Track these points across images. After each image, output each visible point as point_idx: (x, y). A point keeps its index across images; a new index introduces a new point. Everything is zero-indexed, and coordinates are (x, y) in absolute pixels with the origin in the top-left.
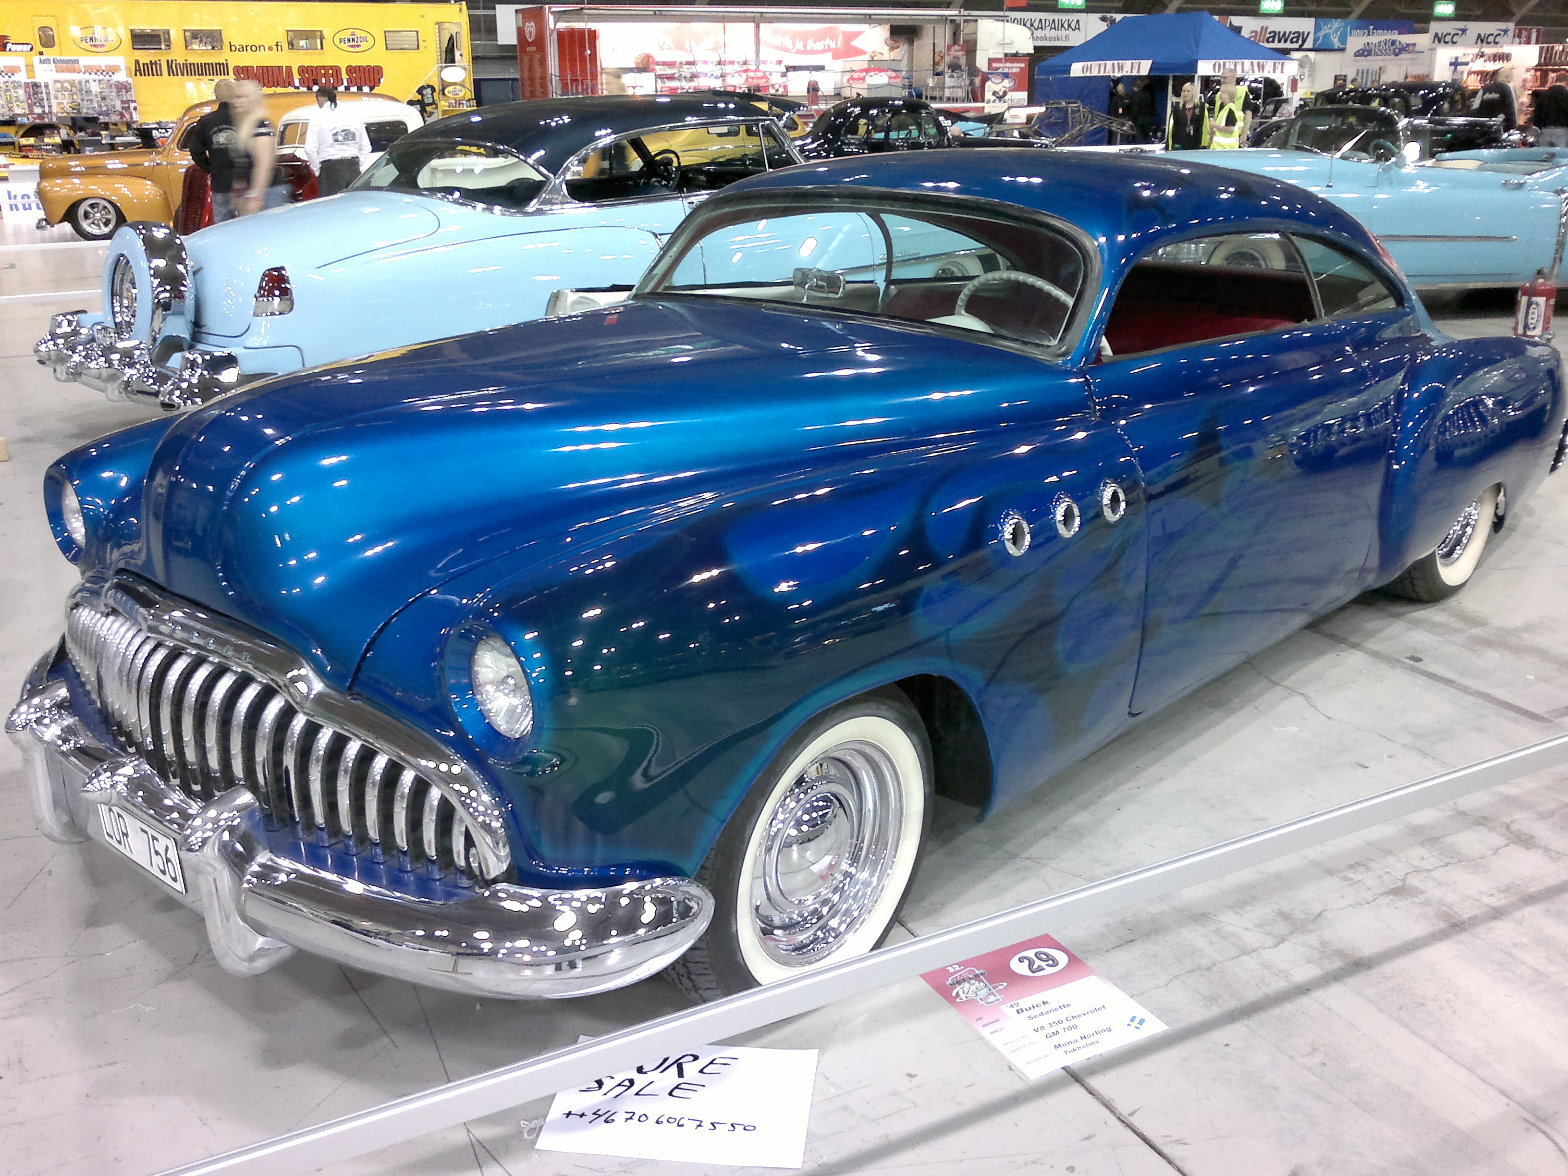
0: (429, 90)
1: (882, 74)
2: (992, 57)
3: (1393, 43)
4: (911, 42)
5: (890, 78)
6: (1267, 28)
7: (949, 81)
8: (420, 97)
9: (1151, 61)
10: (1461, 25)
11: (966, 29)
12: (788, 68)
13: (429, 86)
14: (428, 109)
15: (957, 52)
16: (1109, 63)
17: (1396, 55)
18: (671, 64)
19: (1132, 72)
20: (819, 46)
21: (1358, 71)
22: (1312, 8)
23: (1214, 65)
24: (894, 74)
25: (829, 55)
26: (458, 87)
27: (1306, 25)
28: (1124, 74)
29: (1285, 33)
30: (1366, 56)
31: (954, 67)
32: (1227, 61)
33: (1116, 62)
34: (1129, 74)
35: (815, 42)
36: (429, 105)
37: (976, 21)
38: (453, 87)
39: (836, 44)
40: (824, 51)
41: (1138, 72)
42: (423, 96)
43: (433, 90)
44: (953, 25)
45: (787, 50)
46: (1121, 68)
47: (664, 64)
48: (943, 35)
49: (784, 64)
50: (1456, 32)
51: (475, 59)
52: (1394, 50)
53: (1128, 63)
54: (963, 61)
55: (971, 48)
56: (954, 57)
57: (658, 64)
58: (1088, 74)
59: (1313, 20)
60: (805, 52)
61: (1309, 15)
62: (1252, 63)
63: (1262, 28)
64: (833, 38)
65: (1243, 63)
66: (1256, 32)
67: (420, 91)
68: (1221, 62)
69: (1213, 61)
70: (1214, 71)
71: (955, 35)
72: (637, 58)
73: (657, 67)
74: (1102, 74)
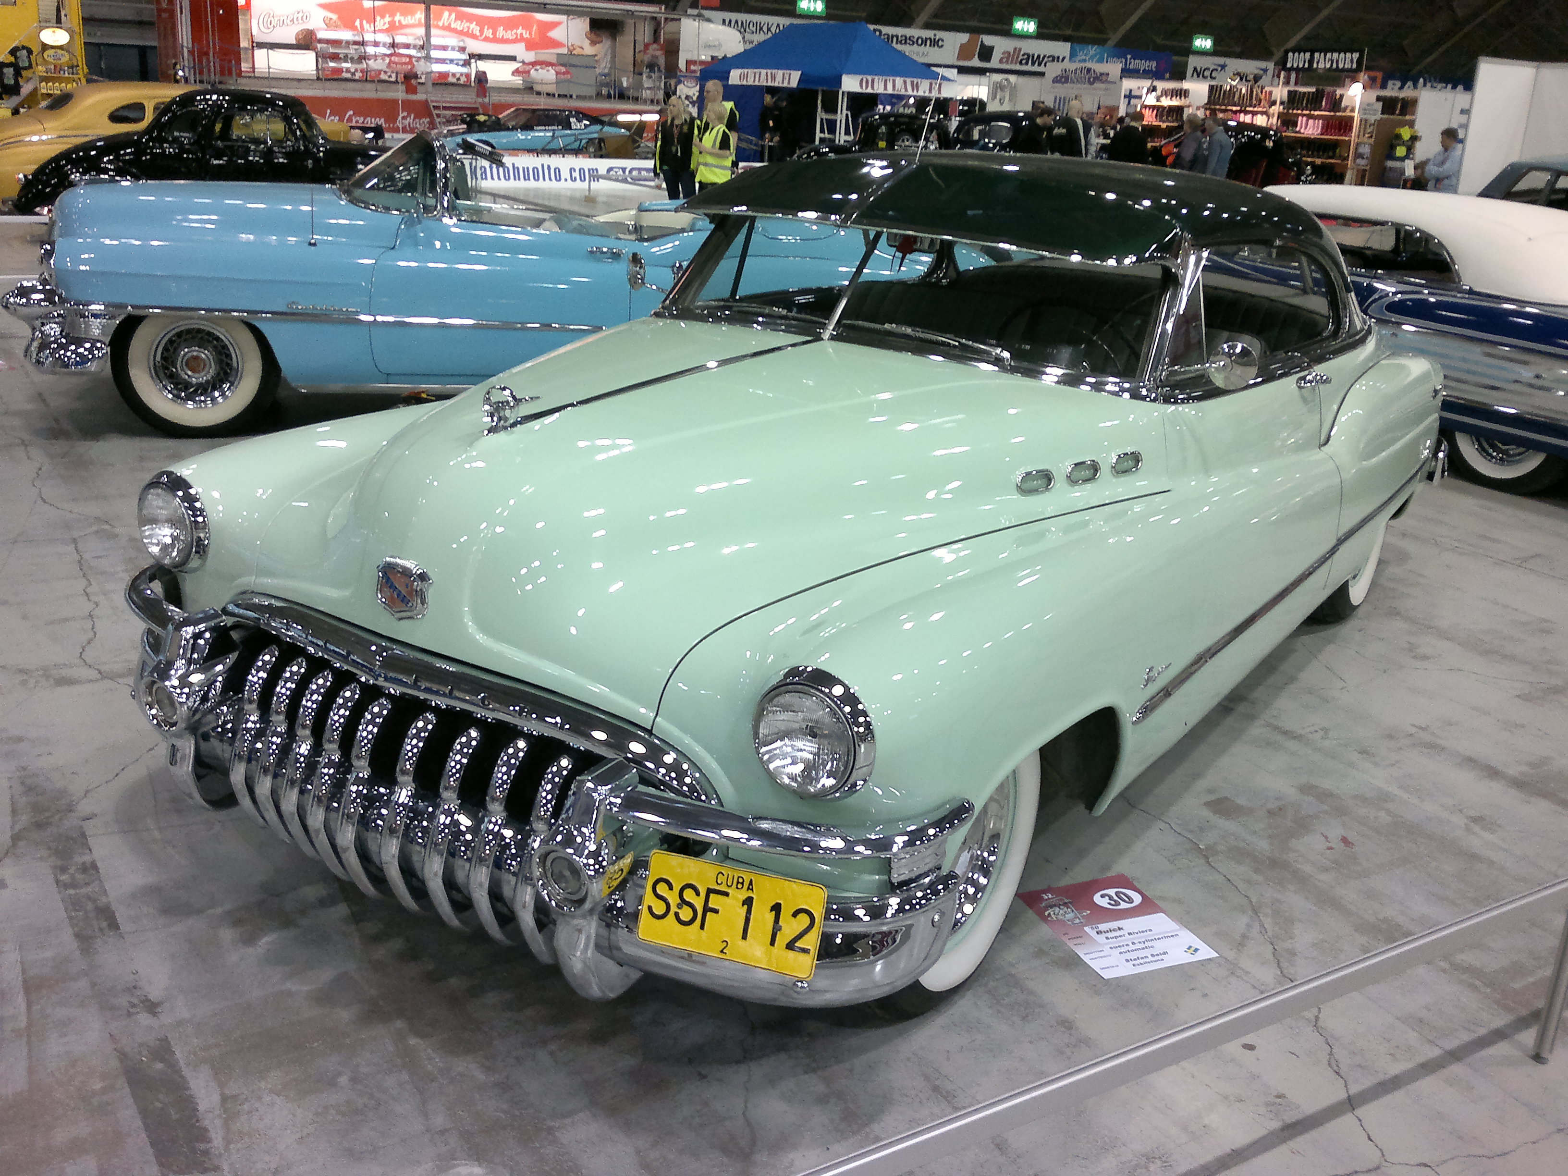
0: (25, 52)
1: (550, 68)
2: (690, 58)
3: (1089, 70)
4: (614, 37)
5: (557, 73)
6: (1020, 50)
7: (647, 83)
8: (12, 59)
9: (800, 72)
10: (1221, 60)
11: (667, 29)
12: (472, 56)
13: (24, 47)
14: (24, 73)
15: (657, 53)
16: (764, 72)
17: (1091, 83)
18: (336, 43)
19: (783, 83)
20: (509, 35)
21: (1056, 99)
22: (1069, 32)
23: (862, 80)
24: (563, 69)
25: (522, 45)
26: (59, 51)
27: (1062, 48)
28: (776, 84)
29: (1039, 56)
30: (1063, 83)
31: (651, 66)
32: (876, 78)
33: (769, 71)
34: (781, 85)
35: (505, 30)
36: (26, 68)
37: (680, 19)
38: (53, 50)
39: (530, 34)
40: (515, 41)
41: (789, 83)
42: (16, 58)
43: (30, 52)
44: (653, 22)
45: (473, 36)
46: (774, 78)
47: (328, 42)
48: (645, 33)
49: (468, 51)
50: (1216, 67)
51: (87, 21)
52: (1089, 79)
53: (780, 73)
54: (662, 61)
55: (672, 49)
56: (652, 56)
57: (320, 41)
58: (745, 83)
59: (1068, 45)
60: (495, 40)
61: (1066, 39)
62: (905, 82)
63: (1015, 49)
64: (527, 26)
65: (894, 81)
66: (1009, 53)
67: (13, 52)
68: (870, 78)
69: (860, 77)
70: (861, 86)
71: (656, 32)
72: (297, 34)
73: (319, 46)
74: (757, 83)
